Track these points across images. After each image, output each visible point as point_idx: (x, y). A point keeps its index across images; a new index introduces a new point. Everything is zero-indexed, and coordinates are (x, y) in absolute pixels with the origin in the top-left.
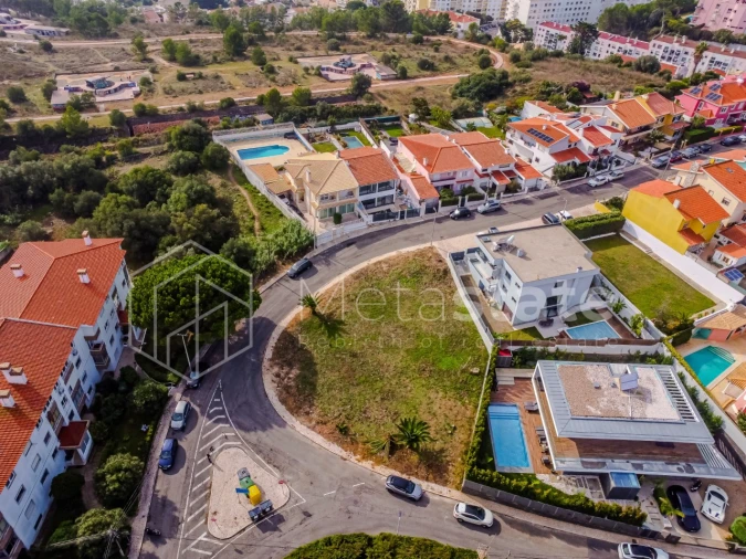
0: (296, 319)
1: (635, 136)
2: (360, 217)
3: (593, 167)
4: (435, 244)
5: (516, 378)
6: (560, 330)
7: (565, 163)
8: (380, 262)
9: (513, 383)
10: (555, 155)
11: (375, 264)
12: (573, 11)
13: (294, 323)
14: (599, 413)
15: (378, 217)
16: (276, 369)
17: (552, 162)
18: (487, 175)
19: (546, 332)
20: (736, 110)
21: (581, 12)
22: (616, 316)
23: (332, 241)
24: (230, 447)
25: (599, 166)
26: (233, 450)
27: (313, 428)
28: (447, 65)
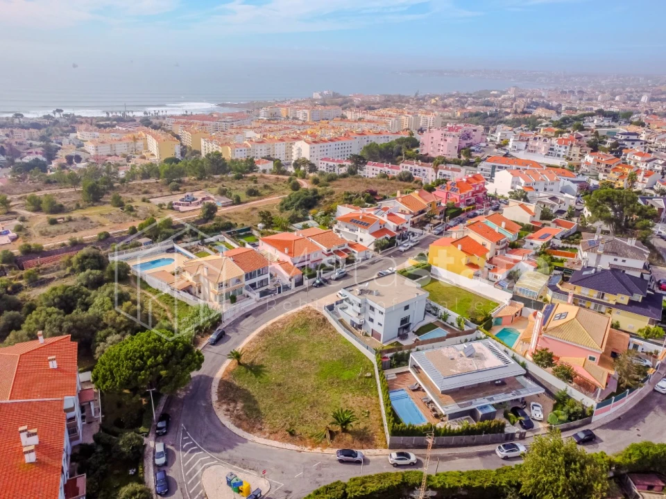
0: (226, 370)
1: (417, 217)
2: (248, 296)
3: (399, 239)
4: (310, 305)
5: (397, 374)
6: (414, 339)
7: (381, 238)
8: (275, 323)
9: (395, 377)
10: (374, 234)
11: (272, 324)
12: (340, 150)
13: (226, 373)
14: (459, 372)
15: (263, 294)
16: (225, 407)
17: (373, 239)
18: (331, 254)
19: (405, 343)
20: (468, 197)
21: (346, 149)
22: (445, 323)
23: (234, 316)
24: (209, 466)
25: (403, 238)
26: (213, 468)
27: (269, 438)
28: (268, 191)
